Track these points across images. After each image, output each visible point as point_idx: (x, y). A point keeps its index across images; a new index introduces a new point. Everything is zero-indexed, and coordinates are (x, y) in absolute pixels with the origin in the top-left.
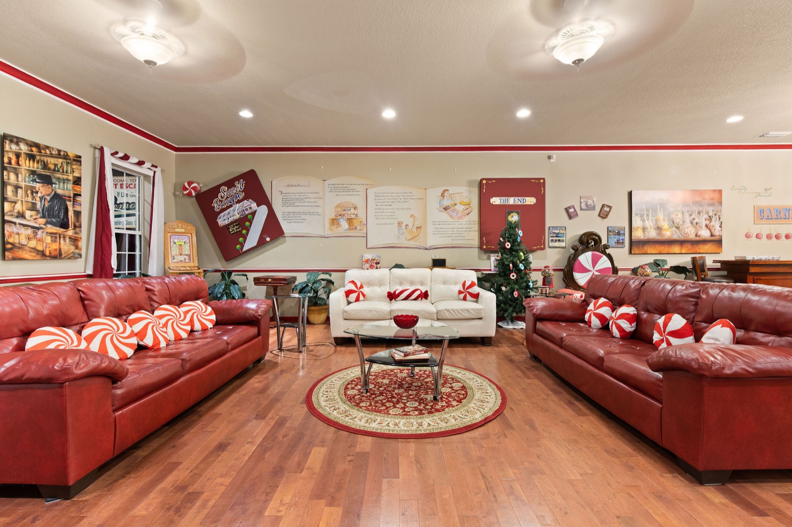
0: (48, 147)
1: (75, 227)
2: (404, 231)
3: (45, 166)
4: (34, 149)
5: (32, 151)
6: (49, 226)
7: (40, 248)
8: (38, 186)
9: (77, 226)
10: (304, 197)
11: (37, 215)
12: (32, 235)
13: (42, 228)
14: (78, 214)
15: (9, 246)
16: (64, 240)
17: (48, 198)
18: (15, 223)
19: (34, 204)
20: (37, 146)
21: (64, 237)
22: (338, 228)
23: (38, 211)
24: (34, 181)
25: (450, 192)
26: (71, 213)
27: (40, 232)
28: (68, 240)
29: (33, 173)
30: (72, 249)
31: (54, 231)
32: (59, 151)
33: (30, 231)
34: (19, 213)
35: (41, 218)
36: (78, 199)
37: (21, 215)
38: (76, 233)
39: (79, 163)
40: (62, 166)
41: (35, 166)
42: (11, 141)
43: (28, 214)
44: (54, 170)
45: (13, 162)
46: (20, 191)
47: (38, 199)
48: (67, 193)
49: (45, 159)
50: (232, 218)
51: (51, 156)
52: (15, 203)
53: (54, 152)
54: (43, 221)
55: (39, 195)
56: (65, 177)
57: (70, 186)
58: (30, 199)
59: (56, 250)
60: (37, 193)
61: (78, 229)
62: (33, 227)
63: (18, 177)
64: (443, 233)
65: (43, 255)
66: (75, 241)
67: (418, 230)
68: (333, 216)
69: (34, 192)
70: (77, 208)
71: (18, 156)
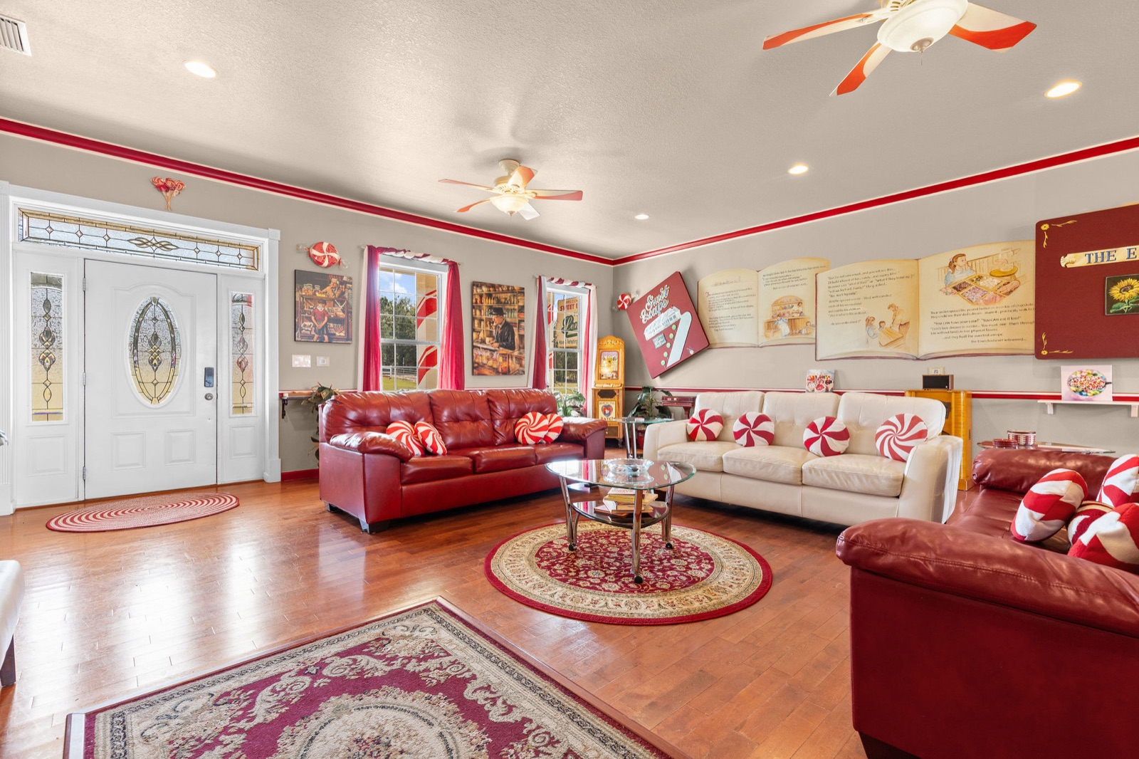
0: (500, 286)
1: (520, 348)
2: (877, 330)
3: (499, 301)
4: (491, 289)
5: (490, 291)
6: (501, 348)
7: (495, 366)
8: (493, 317)
9: (522, 347)
10: (733, 297)
11: (493, 340)
12: (490, 356)
13: (496, 350)
14: (522, 337)
15: (476, 365)
16: (512, 359)
17: (500, 326)
18: (479, 348)
19: (491, 332)
20: (493, 286)
21: (512, 357)
22: (776, 334)
23: (493, 337)
24: (491, 314)
25: (968, 258)
26: (516, 337)
27: (495, 354)
28: (514, 359)
29: (491, 307)
30: (518, 366)
31: (504, 352)
32: (508, 287)
33: (488, 354)
34: (482, 339)
35: (496, 342)
36: (522, 324)
37: (483, 342)
38: (520, 353)
39: (522, 294)
40: (510, 299)
41: (491, 302)
42: (477, 286)
43: (488, 340)
44: (505, 303)
45: (478, 301)
46: (482, 323)
47: (494, 328)
48: (513, 320)
49: (498, 295)
50: (658, 330)
51: (503, 292)
52: (480, 332)
53: (504, 289)
54: (497, 344)
55: (495, 324)
56: (512, 307)
57: (516, 314)
58: (489, 329)
59: (506, 367)
60: (493, 323)
61: (522, 350)
62: (491, 350)
63: (481, 312)
64: (953, 330)
65: (497, 372)
66: (520, 359)
67: (903, 329)
68: (769, 318)
69: (491, 322)
70: (521, 333)
71: (481, 296)
